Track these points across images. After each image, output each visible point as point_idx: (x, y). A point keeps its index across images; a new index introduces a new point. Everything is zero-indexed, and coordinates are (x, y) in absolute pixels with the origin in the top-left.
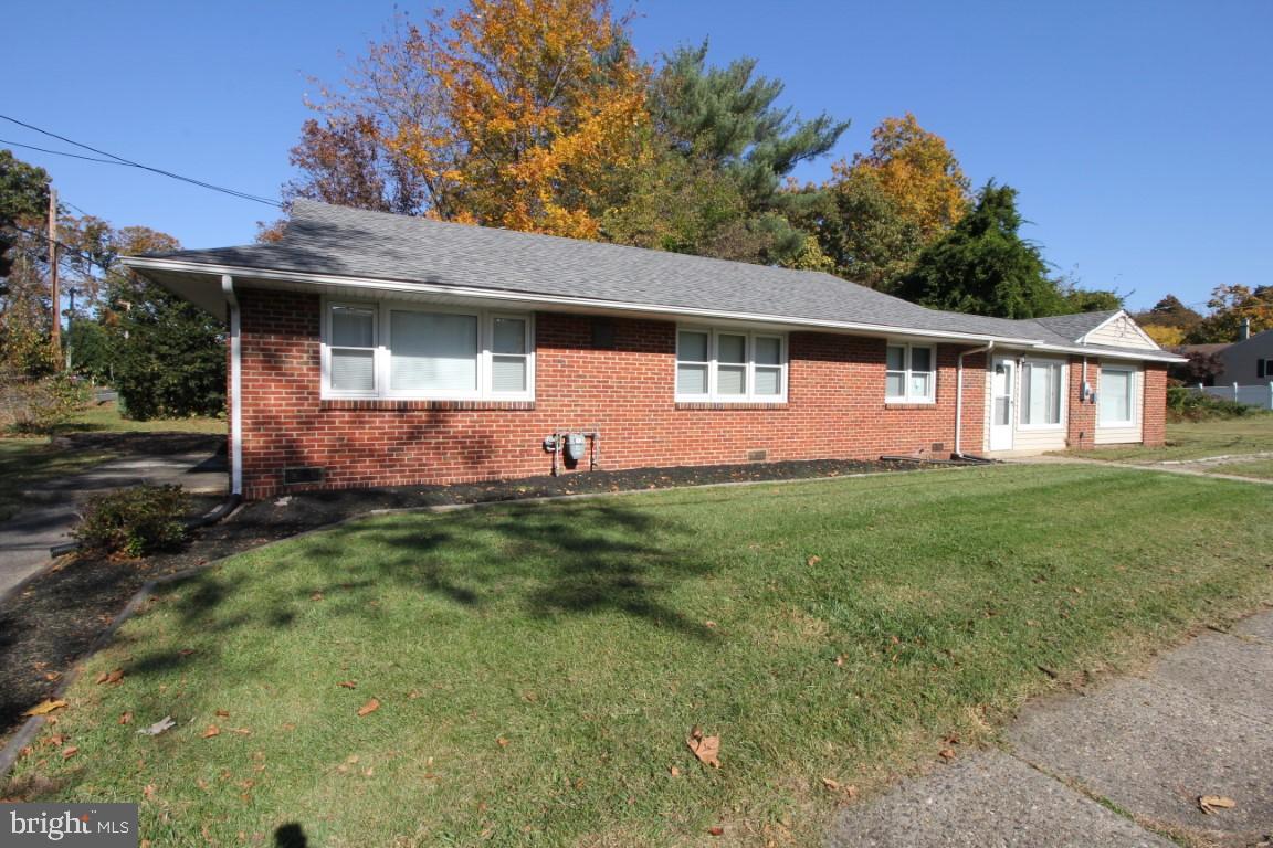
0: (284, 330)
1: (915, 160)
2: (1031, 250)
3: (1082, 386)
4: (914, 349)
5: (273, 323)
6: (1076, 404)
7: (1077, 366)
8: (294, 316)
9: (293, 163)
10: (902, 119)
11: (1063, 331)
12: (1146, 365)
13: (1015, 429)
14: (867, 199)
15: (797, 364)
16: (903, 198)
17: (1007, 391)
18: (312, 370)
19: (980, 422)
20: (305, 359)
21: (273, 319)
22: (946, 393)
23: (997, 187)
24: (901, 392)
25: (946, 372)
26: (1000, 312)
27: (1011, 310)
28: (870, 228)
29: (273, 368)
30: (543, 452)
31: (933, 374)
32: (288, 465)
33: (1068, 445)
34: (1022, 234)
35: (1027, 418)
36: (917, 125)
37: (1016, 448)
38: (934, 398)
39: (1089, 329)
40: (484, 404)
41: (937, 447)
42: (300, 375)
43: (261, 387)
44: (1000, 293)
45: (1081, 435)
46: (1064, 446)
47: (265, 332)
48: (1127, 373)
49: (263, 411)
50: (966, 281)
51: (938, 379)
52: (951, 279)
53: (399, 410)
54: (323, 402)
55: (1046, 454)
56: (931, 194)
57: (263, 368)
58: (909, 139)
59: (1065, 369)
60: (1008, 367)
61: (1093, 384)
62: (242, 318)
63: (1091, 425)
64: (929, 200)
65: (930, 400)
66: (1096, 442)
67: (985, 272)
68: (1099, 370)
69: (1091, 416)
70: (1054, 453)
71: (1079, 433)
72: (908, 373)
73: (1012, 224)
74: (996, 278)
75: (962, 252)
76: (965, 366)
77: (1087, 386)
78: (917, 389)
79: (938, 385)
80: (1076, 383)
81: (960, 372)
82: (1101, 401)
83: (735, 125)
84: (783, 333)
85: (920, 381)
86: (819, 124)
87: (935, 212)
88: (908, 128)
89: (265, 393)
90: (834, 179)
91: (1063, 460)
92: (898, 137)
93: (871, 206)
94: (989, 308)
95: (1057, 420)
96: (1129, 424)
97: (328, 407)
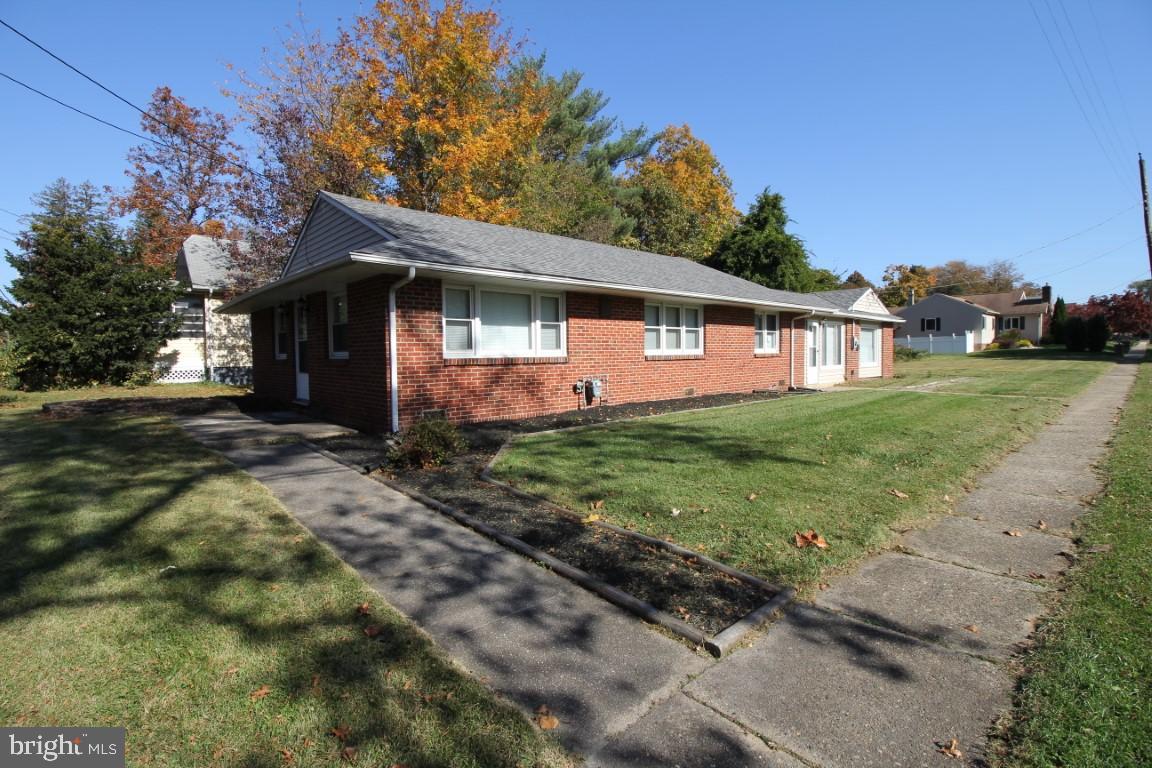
0: (420, 306)
1: (689, 161)
2: (797, 242)
3: (853, 339)
4: (768, 316)
5: (414, 301)
6: (849, 351)
7: (849, 326)
8: (427, 296)
9: (145, 128)
10: (680, 127)
11: (837, 302)
12: (884, 325)
13: (819, 368)
14: (664, 192)
15: (710, 327)
16: (685, 192)
17: (815, 343)
18: (437, 336)
19: (802, 365)
20: (434, 329)
21: (413, 298)
22: (786, 345)
23: (771, 194)
24: (761, 345)
25: (786, 331)
26: (780, 287)
27: (787, 286)
28: (667, 216)
29: (414, 336)
30: (573, 394)
31: (777, 332)
32: (425, 408)
33: (846, 379)
34: (789, 229)
35: (825, 362)
36: (692, 134)
37: (821, 382)
38: (778, 349)
39: (854, 301)
40: (540, 359)
41: (782, 383)
42: (431, 340)
43: (408, 350)
44: (780, 273)
45: (852, 372)
46: (842, 380)
47: (409, 308)
48: (872, 330)
49: (409, 368)
50: (753, 264)
51: (781, 336)
52: (743, 262)
53: (505, 365)
54: (445, 360)
55: (835, 385)
56: (704, 190)
57: (409, 336)
58: (685, 144)
59: (843, 327)
60: (815, 327)
61: (858, 336)
62: (396, 297)
63: (857, 365)
64: (703, 195)
65: (775, 351)
66: (860, 376)
67: (767, 257)
68: (860, 328)
69: (856, 359)
70: (839, 385)
71: (851, 372)
72: (765, 332)
73: (781, 221)
74: (776, 262)
75: (750, 242)
76: (796, 328)
77: (856, 340)
78: (769, 343)
79: (780, 340)
80: (849, 337)
81: (793, 331)
82: (861, 350)
83: (580, 131)
84: (700, 305)
85: (770, 337)
86: (639, 133)
87: (708, 205)
88: (686, 136)
89: (410, 354)
90: (626, 173)
91: (844, 389)
92: (678, 142)
93: (667, 198)
94: (772, 284)
95: (839, 363)
96: (875, 364)
97: (446, 364)
